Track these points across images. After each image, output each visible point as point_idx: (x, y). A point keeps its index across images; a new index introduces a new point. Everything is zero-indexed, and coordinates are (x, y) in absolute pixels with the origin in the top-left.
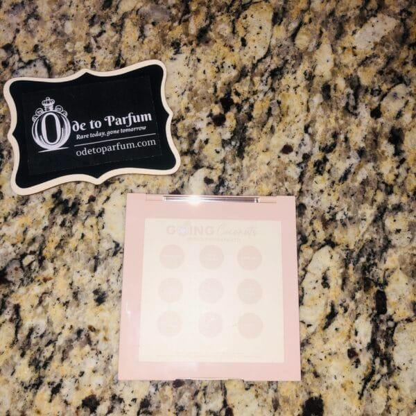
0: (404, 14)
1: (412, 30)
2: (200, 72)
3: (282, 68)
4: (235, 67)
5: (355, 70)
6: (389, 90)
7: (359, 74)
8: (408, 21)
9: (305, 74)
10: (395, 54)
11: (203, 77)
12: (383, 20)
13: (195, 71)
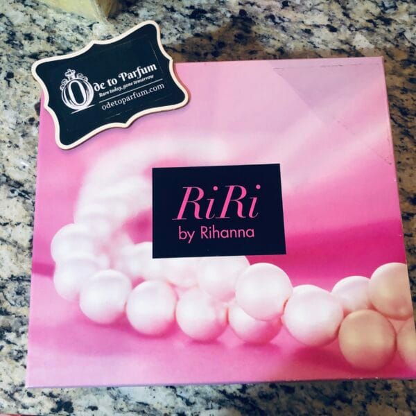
0: (352, 29)
1: (364, 26)
2: (408, 161)
3: (400, 108)
4: (402, 139)
5: (397, 62)
6: (409, 42)
7: (399, 59)
8: (357, 27)
9: (402, 94)
10: (383, 37)
11: (411, 160)
12: (357, 42)
13: (407, 164)
